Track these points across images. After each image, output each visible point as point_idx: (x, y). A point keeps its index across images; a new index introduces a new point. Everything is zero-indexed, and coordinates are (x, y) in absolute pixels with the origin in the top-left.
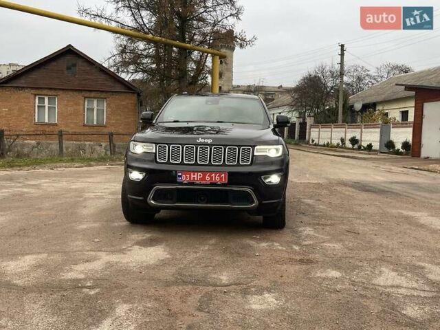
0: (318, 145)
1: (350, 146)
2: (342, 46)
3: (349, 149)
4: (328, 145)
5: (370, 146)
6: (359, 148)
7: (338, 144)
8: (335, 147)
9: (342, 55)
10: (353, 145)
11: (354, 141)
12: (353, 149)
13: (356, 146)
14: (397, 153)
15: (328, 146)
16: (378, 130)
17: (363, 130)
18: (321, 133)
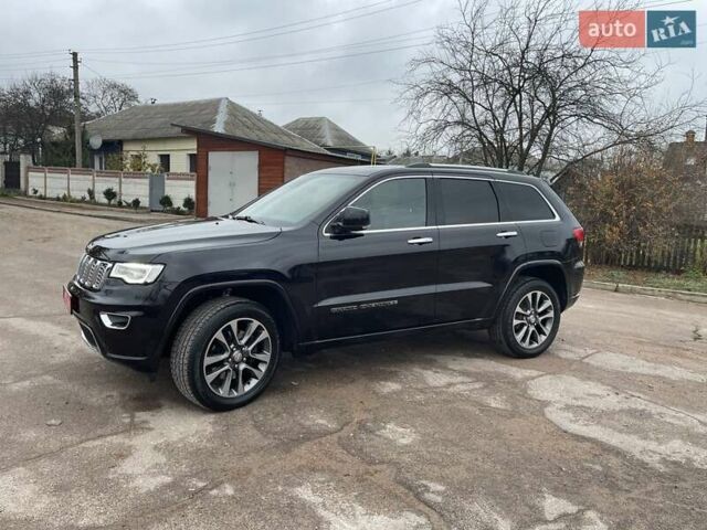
0: (45, 198)
1: (105, 201)
2: (75, 55)
3: (102, 205)
4: (65, 199)
5: (136, 203)
6: (120, 204)
7: (84, 198)
8: (78, 201)
9: (76, 68)
10: (110, 200)
11: (110, 194)
12: (109, 205)
13: (113, 202)
14: (178, 212)
15: (65, 201)
16: (147, 181)
17: (123, 180)
18: (48, 180)
